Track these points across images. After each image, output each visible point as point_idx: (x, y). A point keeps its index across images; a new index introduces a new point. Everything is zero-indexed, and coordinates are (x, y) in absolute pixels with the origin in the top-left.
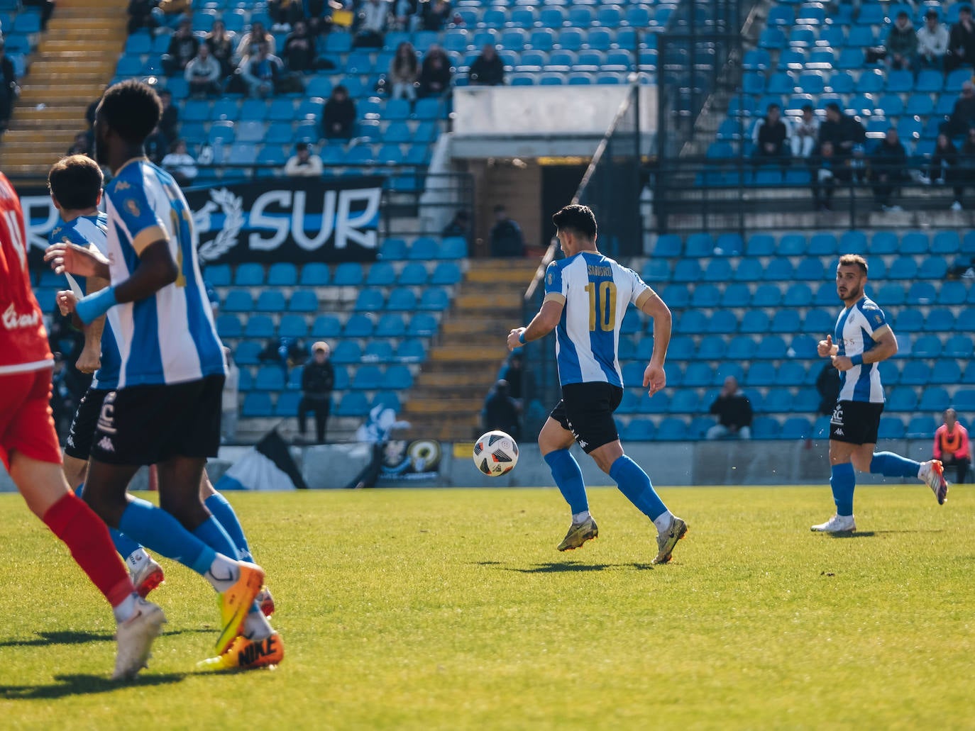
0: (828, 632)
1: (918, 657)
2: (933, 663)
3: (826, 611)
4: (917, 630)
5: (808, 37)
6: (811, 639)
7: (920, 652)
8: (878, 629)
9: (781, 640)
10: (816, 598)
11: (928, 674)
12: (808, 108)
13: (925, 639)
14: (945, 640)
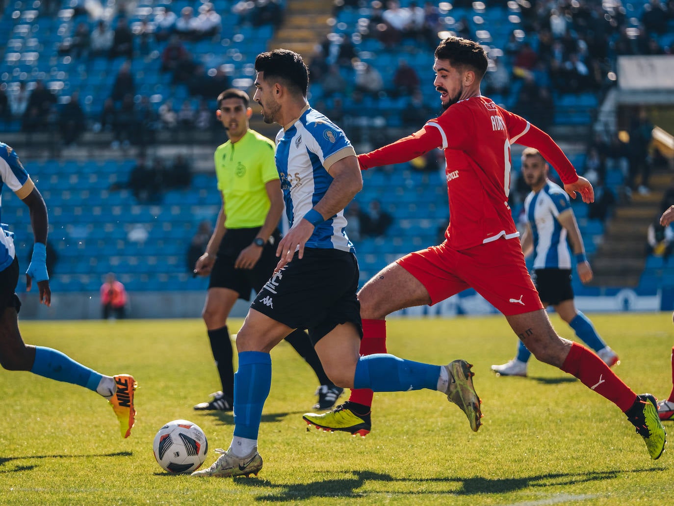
0: (38, 414)
1: (95, 430)
2: (105, 434)
3: (37, 401)
4: (94, 412)
5: (24, 38)
6: (27, 419)
7: (96, 426)
8: (69, 412)
9: (8, 419)
10: (30, 392)
11: (102, 440)
12: (23, 84)
13: (99, 418)
14: (111, 419)
